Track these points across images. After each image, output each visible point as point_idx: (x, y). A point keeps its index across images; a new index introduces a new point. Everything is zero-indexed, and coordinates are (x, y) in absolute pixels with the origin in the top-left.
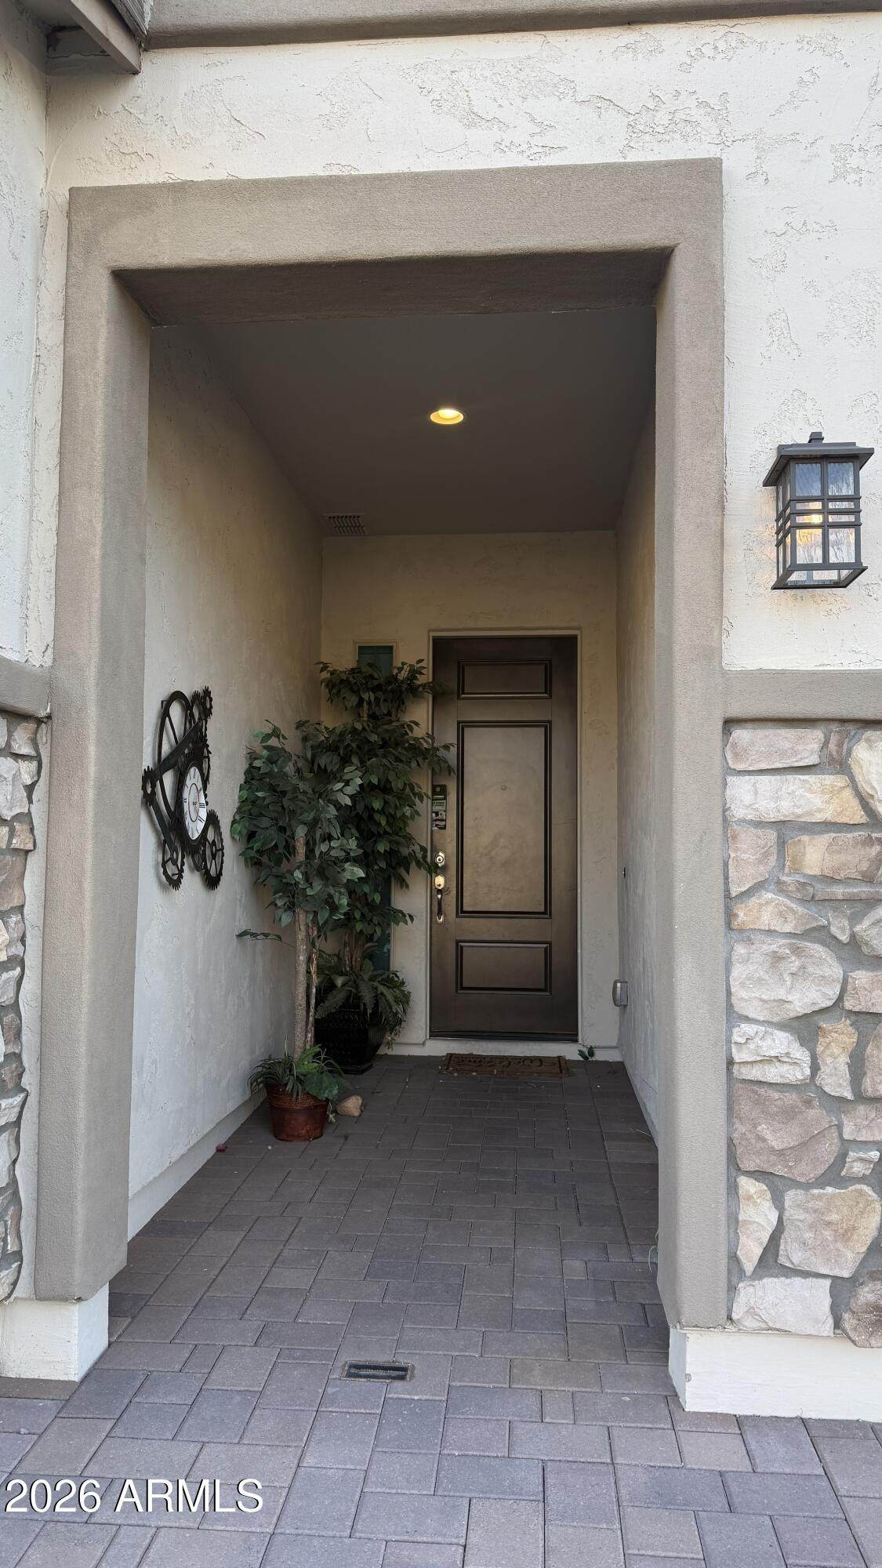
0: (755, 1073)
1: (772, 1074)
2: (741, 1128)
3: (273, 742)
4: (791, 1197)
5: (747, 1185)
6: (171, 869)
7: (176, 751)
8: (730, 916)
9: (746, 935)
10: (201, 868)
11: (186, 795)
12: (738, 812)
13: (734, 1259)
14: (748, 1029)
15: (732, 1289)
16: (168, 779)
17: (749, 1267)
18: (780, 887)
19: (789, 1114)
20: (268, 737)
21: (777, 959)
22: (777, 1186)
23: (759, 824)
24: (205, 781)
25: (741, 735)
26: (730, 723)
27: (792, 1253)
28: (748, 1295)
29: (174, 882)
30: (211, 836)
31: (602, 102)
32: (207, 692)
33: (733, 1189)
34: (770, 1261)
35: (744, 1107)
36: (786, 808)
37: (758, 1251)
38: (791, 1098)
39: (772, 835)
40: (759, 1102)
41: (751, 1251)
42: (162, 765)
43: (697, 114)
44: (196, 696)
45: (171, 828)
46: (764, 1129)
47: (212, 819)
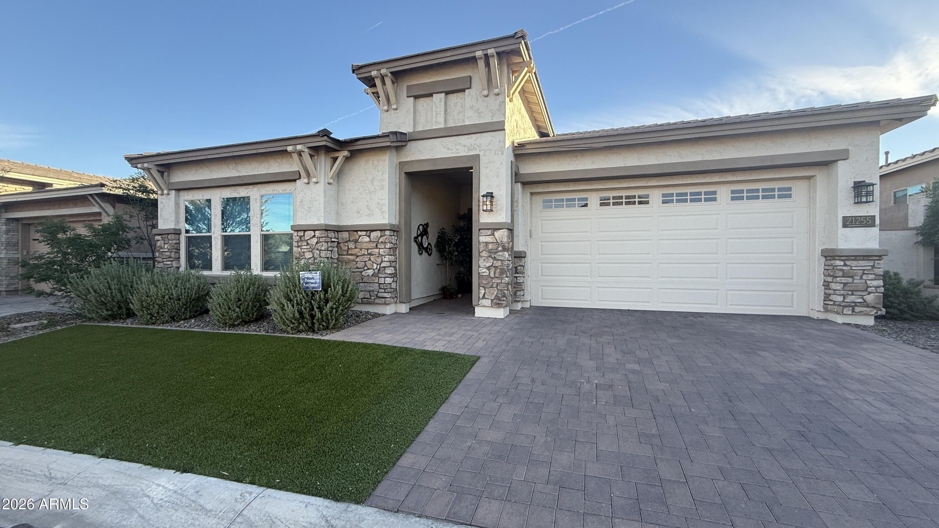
0: (482, 274)
1: (484, 274)
2: (480, 281)
3: (443, 230)
4: (487, 289)
5: (481, 288)
6: (420, 252)
7: (421, 233)
8: (480, 254)
9: (481, 257)
10: (427, 252)
11: (423, 240)
12: (481, 241)
13: (479, 297)
14: (481, 268)
15: (479, 301)
16: (420, 238)
17: (481, 298)
18: (486, 251)
19: (486, 279)
20: (441, 229)
21: (485, 260)
22: (485, 288)
23: (483, 242)
24: (428, 238)
25: (481, 231)
26: (480, 230)
27: (486, 296)
28: (481, 301)
29: (421, 254)
30: (429, 247)
31: (465, 146)
32: (428, 223)
33: (479, 289)
34: (484, 297)
35: (481, 278)
36: (486, 240)
37: (482, 296)
38: (487, 277)
39: (485, 244)
40: (483, 278)
41: (481, 296)
42: (418, 236)
43: (477, 147)
44: (425, 224)
45: (420, 246)
46: (483, 281)
47: (429, 244)
